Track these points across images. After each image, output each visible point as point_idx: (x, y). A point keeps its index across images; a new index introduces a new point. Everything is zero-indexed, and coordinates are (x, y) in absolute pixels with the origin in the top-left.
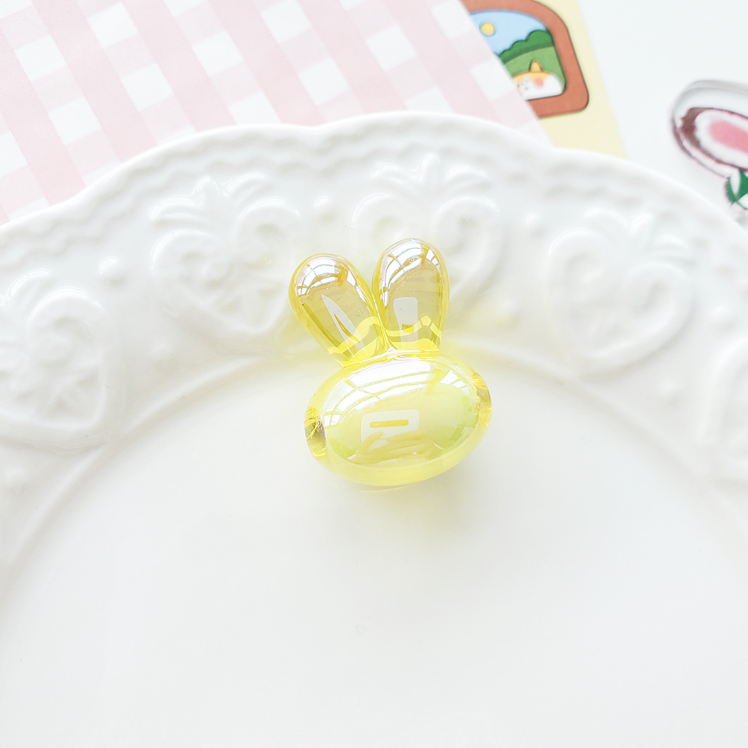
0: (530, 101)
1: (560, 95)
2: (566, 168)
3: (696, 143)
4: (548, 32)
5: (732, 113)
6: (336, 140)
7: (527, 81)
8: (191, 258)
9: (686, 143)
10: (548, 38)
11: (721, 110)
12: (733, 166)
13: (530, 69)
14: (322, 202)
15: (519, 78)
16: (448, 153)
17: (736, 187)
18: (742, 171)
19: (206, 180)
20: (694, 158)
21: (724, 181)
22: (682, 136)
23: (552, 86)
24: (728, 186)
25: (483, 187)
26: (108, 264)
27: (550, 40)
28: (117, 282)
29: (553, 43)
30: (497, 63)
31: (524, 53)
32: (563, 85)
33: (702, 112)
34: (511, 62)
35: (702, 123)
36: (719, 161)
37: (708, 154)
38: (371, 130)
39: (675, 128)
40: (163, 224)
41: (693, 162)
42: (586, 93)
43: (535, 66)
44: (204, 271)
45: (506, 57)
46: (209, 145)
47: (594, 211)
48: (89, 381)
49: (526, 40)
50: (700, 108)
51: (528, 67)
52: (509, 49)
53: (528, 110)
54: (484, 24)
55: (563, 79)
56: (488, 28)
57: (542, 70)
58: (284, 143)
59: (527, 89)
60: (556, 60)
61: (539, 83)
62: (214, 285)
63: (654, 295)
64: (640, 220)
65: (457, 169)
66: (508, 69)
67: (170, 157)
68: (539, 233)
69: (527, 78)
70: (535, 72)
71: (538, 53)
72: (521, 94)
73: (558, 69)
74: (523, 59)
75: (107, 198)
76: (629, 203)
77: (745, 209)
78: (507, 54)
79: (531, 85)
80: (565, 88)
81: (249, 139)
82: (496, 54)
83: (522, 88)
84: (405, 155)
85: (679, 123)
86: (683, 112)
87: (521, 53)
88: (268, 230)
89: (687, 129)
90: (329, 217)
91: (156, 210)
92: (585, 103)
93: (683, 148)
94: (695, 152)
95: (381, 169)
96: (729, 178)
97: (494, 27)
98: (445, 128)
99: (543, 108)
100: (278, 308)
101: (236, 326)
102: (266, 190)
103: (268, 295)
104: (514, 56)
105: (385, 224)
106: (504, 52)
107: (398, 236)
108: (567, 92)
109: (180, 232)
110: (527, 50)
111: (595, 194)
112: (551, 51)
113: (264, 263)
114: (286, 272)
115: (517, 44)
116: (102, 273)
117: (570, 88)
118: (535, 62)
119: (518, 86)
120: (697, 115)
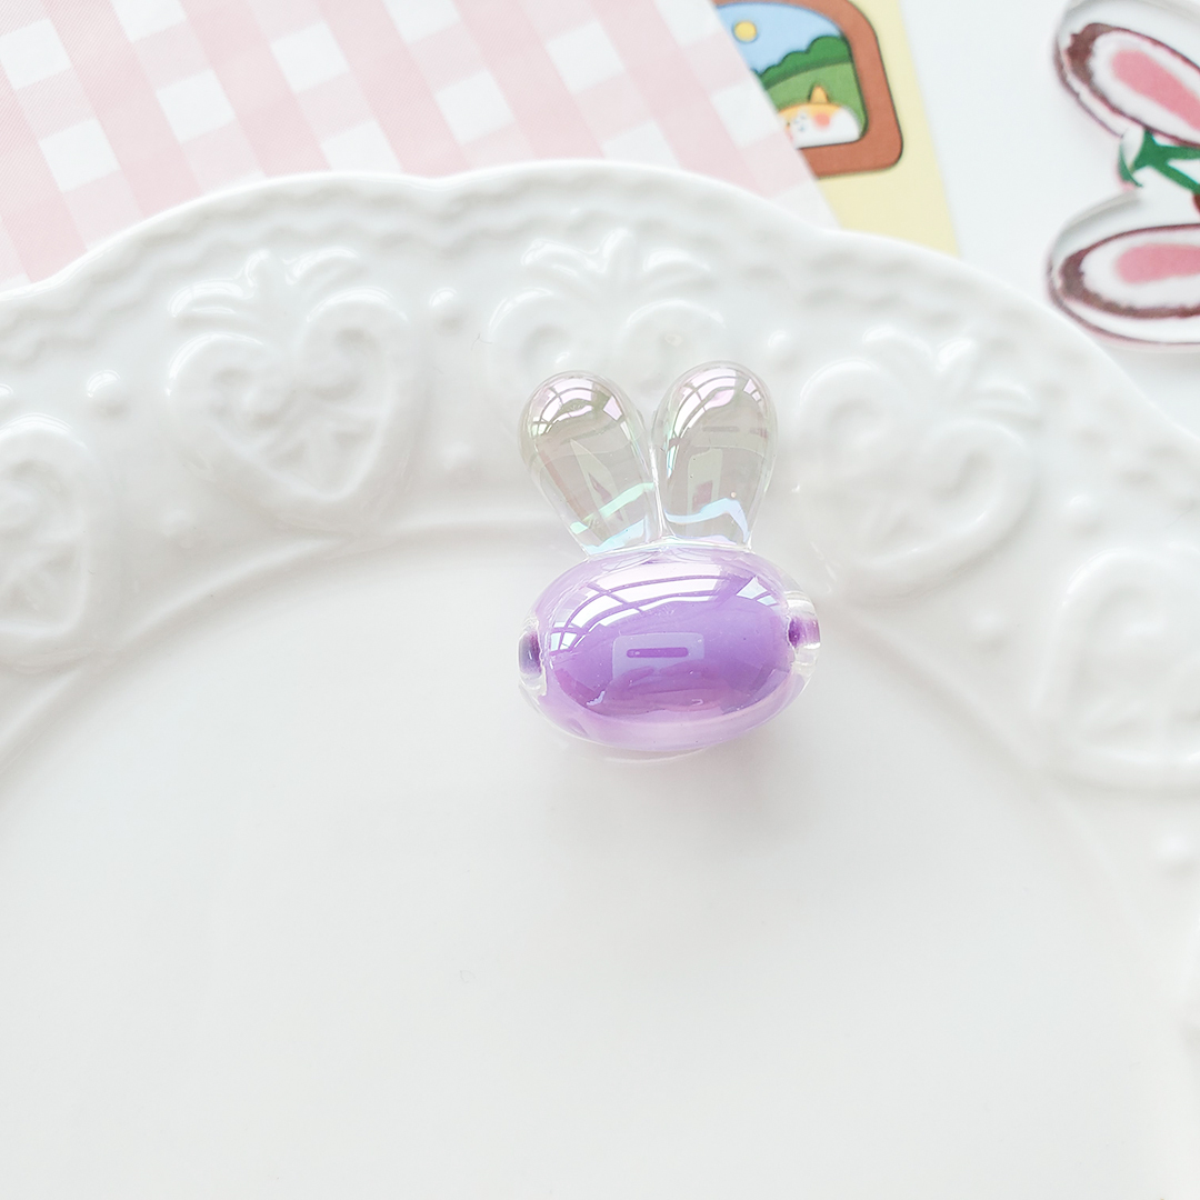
0: (804, 150)
2: (837, 260)
4: (844, 39)
6: (470, 201)
7: (803, 118)
8: (229, 377)
10: (842, 49)
13: (809, 97)
14: (442, 298)
15: (789, 113)
16: (650, 230)
19: (260, 256)
23: (844, 127)
25: (703, 286)
26: (100, 381)
27: (846, 53)
28: (114, 410)
29: (851, 58)
30: (754, 87)
31: (802, 72)
32: (862, 126)
34: (780, 86)
38: (525, 188)
40: (190, 323)
42: (898, 141)
43: (819, 94)
44: (249, 399)
45: (770, 78)
46: (268, 202)
47: (881, 332)
48: (62, 563)
49: (808, 51)
51: (806, 94)
52: (779, 65)
53: (800, 165)
54: (738, 25)
55: (863, 116)
56: (746, 31)
57: (829, 99)
58: (387, 201)
59: (802, 130)
60: (854, 85)
61: (823, 121)
62: (265, 421)
63: (969, 472)
64: (954, 351)
65: (661, 256)
66: (773, 98)
67: (206, 218)
68: (790, 363)
69: (803, 113)
70: (818, 103)
71: (824, 73)
72: (791, 138)
73: (856, 101)
74: (799, 82)
76: (940, 322)
78: (772, 73)
79: (809, 123)
80: (865, 131)
82: (754, 72)
83: (794, 128)
84: (581, 230)
87: (796, 71)
88: (353, 338)
90: (453, 323)
91: (180, 300)
92: (893, 159)
95: (539, 250)
97: (756, 30)
98: (647, 188)
99: (825, 162)
100: (365, 462)
101: (298, 488)
102: (354, 274)
103: (348, 441)
104: (785, 76)
105: (540, 337)
106: (769, 69)
107: (561, 359)
108: (868, 136)
109: (216, 336)
110: (807, 67)
111: (883, 306)
112: (847, 69)
113: (344, 390)
114: (380, 406)
115: (792, 56)
116: (91, 396)
117: (874, 129)
118: (819, 86)
119: (788, 124)
120: (1099, 35)
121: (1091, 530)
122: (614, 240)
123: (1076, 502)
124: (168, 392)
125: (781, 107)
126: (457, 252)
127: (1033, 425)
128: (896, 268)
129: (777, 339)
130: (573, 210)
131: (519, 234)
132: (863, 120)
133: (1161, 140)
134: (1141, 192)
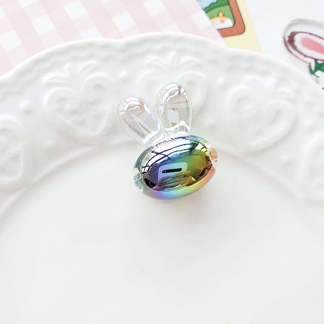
0: (218, 30)
1: (232, 27)
2: (235, 57)
3: (295, 48)
5: (311, 34)
6: (129, 45)
8: (62, 100)
9: (290, 48)
11: (306, 33)
12: (312, 58)
13: (218, 15)
14: (123, 74)
15: (213, 20)
16: (181, 51)
18: (316, 60)
19: (69, 64)
21: (308, 65)
22: (288, 44)
23: (228, 23)
24: (310, 67)
25: (198, 66)
26: (24, 104)
27: (227, 3)
28: (28, 112)
29: (229, 4)
30: (203, 13)
32: (234, 22)
33: (297, 33)
34: (210, 12)
35: (298, 39)
36: (305, 56)
37: (301, 53)
38: (146, 41)
39: (285, 41)
40: (49, 85)
41: (293, 57)
42: (244, 26)
43: (221, 14)
44: (68, 106)
45: (207, 10)
46: (71, 48)
47: (249, 77)
48: (15, 158)
49: (216, 2)
50: (297, 32)
51: (217, 14)
52: (209, 7)
53: (218, 34)
55: (233, 20)
57: (224, 16)
58: (105, 47)
59: (217, 24)
60: (230, 12)
61: (222, 22)
62: (73, 113)
63: (277, 115)
64: (270, 81)
65: (185, 59)
66: (208, 16)
67: (52, 54)
68: (224, 88)
69: (217, 20)
70: (221, 17)
71: (222, 8)
72: (214, 27)
73: (231, 16)
74: (215, 11)
75: (23, 73)
76: (265, 74)
78: (207, 9)
79: (219, 23)
80: (234, 24)
81: (89, 45)
82: (203, 9)
83: (215, 24)
84: (162, 52)
85: (287, 39)
86: (288, 34)
87: (214, 8)
88: (98, 87)
89: (290, 41)
90: (126, 81)
91: (46, 79)
92: (243, 30)
95: (150, 58)
96: (310, 64)
98: (179, 40)
99: (225, 33)
100: (103, 124)
101: (84, 132)
102: (97, 68)
103: (98, 117)
104: (211, 10)
106: (206, 8)
108: (235, 25)
109: (57, 89)
110: (217, 7)
112: (227, 7)
113: (96, 102)
114: (107, 107)
115: (212, 4)
116: (21, 108)
117: (237, 23)
118: (221, 12)
119: (213, 23)
120: (295, 35)
121: (312, 130)
122: (172, 54)
123: (307, 122)
124: (44, 106)
125: (211, 18)
126: (126, 60)
127: (293, 101)
128: (252, 59)
129: (220, 81)
130: (159, 47)
131: (144, 54)
133: (319, 62)
134: (319, 79)
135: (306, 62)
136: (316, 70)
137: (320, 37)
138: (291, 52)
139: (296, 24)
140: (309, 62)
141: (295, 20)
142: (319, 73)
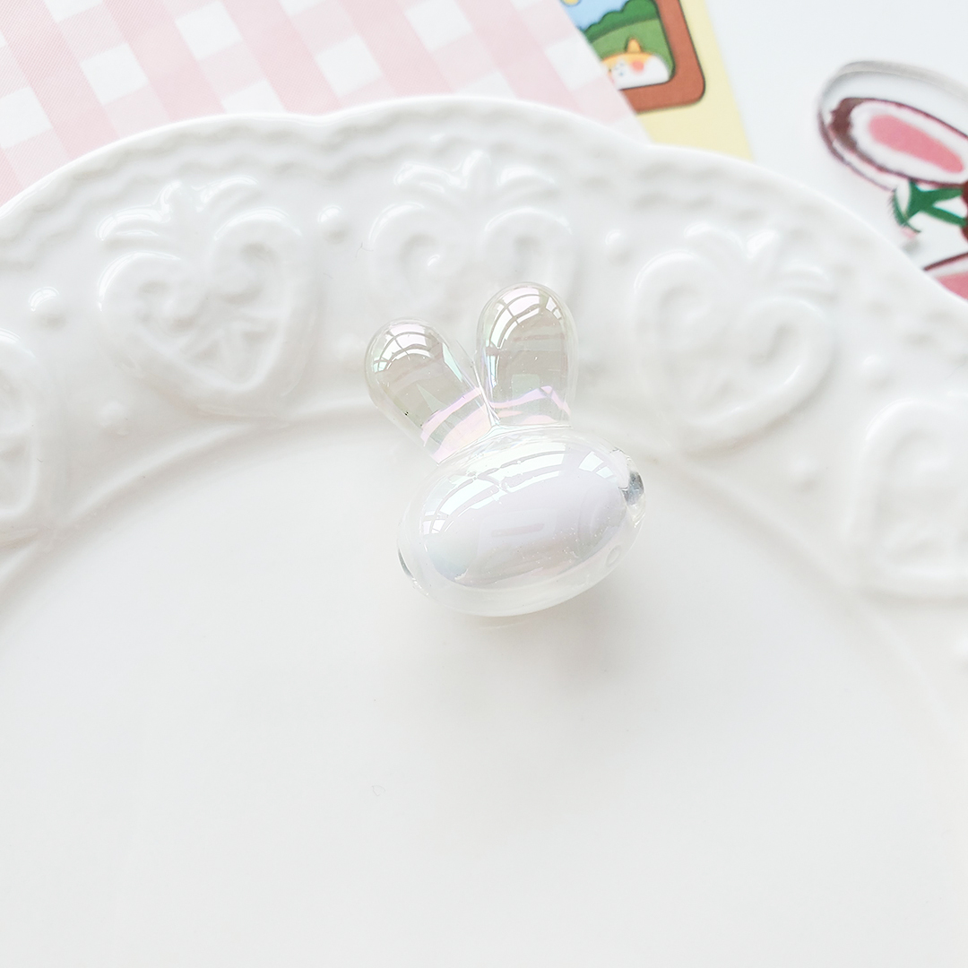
0: (624, 90)
2: (658, 171)
3: (852, 145)
4: (652, 0)
5: (900, 105)
6: (349, 133)
7: (622, 65)
8: (152, 289)
9: (837, 145)
10: (651, 7)
11: (885, 101)
12: (900, 174)
13: (626, 49)
14: (329, 214)
15: (611, 61)
16: (501, 151)
17: (904, 204)
18: (913, 182)
19: (175, 185)
20: (848, 164)
21: (888, 195)
22: (832, 134)
23: (656, 70)
24: (894, 201)
25: (548, 196)
26: (42, 297)
27: (654, 11)
28: (53, 321)
29: (658, 15)
30: (581, 42)
31: (618, 28)
34: (601, 40)
35: (860, 119)
36: (882, 169)
37: (868, 160)
38: (395, 120)
39: (822, 123)
40: (116, 245)
41: (847, 171)
42: (702, 81)
43: (634, 45)
44: (169, 306)
45: (593, 33)
46: (179, 141)
47: (699, 227)
48: (15, 453)
49: (623, 10)
51: (623, 46)
52: (600, 22)
53: (622, 103)
55: (671, 62)
57: (643, 49)
58: (279, 136)
59: (621, 74)
60: (664, 38)
61: (638, 66)
62: (183, 325)
63: (778, 342)
64: (760, 241)
65: (511, 172)
66: (596, 50)
67: (126, 157)
68: (624, 258)
69: (622, 62)
70: (634, 53)
71: (638, 28)
72: (613, 81)
73: (665, 50)
74: (617, 36)
75: (40, 211)
76: (747, 218)
77: (917, 231)
78: (593, 29)
79: (627, 70)
80: (673, 74)
81: (233, 132)
82: (580, 29)
83: (615, 73)
84: (443, 153)
85: (828, 119)
86: (834, 103)
87: (614, 27)
88: (255, 252)
90: (339, 235)
91: (106, 226)
92: (700, 93)
93: (834, 152)
94: (850, 157)
95: (410, 171)
96: (894, 191)
98: (497, 116)
99: (642, 99)
100: (270, 356)
101: (213, 381)
102: (253, 198)
103: (254, 339)
104: (604, 32)
105: (415, 243)
107: (432, 260)
108: (676, 78)
109: (139, 255)
110: (623, 24)
111: (700, 206)
112: (654, 25)
113: (250, 296)
114: (280, 307)
115: (609, 16)
116: (33, 310)
117: (680, 72)
118: (633, 39)
119: (610, 71)
120: (853, 107)
121: (883, 384)
122: (471, 160)
123: (868, 362)
124: (100, 305)
125: (603, 56)
126: (340, 176)
127: (829, 299)
128: (708, 174)
129: (613, 237)
130: (436, 137)
131: (391, 159)
132: (672, 65)
133: (924, 188)
134: (920, 237)
135: (884, 188)
136: (913, 209)
137: (927, 115)
138: (841, 158)
139: (857, 74)
140: (893, 188)
141: (852, 64)
142: (920, 220)
